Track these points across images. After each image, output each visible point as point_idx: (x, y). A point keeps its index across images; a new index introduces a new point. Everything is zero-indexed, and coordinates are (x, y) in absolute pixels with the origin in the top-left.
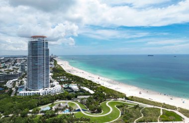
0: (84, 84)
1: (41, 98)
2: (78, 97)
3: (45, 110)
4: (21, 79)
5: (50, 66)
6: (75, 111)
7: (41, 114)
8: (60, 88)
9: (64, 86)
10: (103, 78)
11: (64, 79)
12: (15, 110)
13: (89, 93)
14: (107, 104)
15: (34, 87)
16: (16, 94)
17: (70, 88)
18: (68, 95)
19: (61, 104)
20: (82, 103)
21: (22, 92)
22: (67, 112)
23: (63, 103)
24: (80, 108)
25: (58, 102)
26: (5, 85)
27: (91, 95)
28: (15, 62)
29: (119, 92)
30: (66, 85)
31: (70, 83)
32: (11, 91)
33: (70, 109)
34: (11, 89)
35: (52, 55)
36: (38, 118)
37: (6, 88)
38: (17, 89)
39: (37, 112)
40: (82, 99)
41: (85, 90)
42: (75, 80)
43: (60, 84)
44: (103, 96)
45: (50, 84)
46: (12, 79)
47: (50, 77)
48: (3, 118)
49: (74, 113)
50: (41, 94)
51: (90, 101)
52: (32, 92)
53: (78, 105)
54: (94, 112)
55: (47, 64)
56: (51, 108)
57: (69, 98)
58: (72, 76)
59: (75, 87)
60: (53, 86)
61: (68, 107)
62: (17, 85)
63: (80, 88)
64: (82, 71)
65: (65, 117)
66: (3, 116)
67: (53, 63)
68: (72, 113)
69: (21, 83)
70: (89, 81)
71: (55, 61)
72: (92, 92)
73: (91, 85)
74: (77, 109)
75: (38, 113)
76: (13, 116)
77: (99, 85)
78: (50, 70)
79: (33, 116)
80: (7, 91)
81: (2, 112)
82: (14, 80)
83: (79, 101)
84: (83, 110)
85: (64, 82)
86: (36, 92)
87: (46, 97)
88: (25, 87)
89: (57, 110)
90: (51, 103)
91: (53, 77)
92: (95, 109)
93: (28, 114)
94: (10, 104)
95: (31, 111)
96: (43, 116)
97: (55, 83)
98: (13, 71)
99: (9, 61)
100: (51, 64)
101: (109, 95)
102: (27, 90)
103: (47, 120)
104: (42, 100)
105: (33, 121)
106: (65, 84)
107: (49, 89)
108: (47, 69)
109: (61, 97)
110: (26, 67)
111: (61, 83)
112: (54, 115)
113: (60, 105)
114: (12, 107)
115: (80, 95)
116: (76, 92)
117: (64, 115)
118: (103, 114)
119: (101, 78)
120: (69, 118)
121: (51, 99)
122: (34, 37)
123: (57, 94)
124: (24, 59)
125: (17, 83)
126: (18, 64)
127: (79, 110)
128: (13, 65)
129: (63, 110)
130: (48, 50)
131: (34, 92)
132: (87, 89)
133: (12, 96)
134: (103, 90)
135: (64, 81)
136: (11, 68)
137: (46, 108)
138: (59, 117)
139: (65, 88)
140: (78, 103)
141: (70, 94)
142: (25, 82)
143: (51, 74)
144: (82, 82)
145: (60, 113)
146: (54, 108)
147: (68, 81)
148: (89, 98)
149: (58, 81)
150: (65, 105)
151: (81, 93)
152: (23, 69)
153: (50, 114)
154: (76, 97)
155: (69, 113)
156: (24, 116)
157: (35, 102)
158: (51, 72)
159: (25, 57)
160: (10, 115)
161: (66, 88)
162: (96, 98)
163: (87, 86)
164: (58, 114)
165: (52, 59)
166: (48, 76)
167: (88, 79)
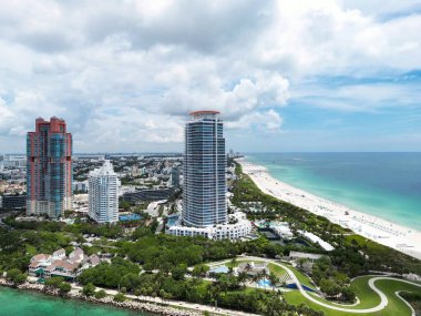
0: (306, 223)
1: (210, 246)
2: (292, 254)
3: (218, 271)
4: (174, 201)
5: (227, 176)
6: (284, 286)
7: (211, 280)
8: (250, 229)
9: (257, 223)
10: (359, 215)
11: (257, 207)
12: (162, 262)
13: (317, 249)
14: (371, 283)
15: (197, 219)
16: (163, 231)
17: (272, 231)
18: (269, 248)
19: (252, 264)
20: (301, 270)
21: (175, 227)
22: (264, 285)
23: (257, 263)
24: (295, 280)
25: (243, 258)
26: (145, 211)
27: (326, 253)
28: (163, 166)
29: (408, 257)
30: (263, 221)
31: (272, 218)
32: (155, 224)
33: (273, 282)
34: (155, 219)
35: (231, 152)
36: (204, 286)
37: (147, 217)
38: (166, 220)
39: (201, 273)
40: (301, 261)
41: (309, 241)
42: (282, 213)
43: (248, 218)
44: (361, 261)
45: (228, 217)
46: (156, 200)
47: (228, 200)
48: (143, 275)
49: (282, 290)
50: (210, 237)
51: (323, 270)
52: (193, 229)
53: (290, 273)
54: (335, 299)
55: (222, 172)
56: (231, 271)
57: (270, 254)
58: (275, 203)
59: (283, 229)
60: (233, 222)
61: (268, 273)
62: (165, 213)
63: (296, 234)
64: (302, 192)
65: (261, 298)
66: (143, 271)
67: (232, 169)
68: (276, 290)
69: (173, 210)
70: (319, 217)
71: (238, 165)
72: (327, 247)
73: (325, 227)
74: (288, 282)
75: (204, 276)
76: (158, 275)
77: (348, 230)
78: (227, 185)
79: (194, 281)
80: (148, 223)
81: (142, 263)
82: (161, 202)
83: (294, 265)
84: (305, 288)
85: (258, 216)
86: (200, 230)
87: (220, 244)
88: (180, 218)
89: (242, 277)
90: (229, 258)
91: (234, 201)
92: (337, 291)
93: (186, 276)
94: (153, 249)
95: (191, 269)
96: (215, 284)
97: (239, 215)
98: (158, 183)
99: (151, 163)
100: (229, 173)
101: (378, 261)
102: (182, 224)
103: (223, 294)
104: (212, 249)
105: (195, 291)
106: (259, 219)
107: (226, 228)
108: (222, 182)
109: (251, 249)
110: (181, 176)
111: (250, 216)
112: (236, 288)
113: (248, 267)
114: (157, 255)
115: (297, 250)
116: (286, 241)
117: (258, 290)
118: (358, 307)
119: (352, 213)
120: (270, 300)
121: (231, 250)
122: (197, 114)
123: (244, 240)
124: (178, 161)
125: (165, 208)
126: (168, 169)
127: (294, 286)
128: (159, 173)
129: (256, 278)
130: (222, 142)
131: (197, 230)
132: (314, 238)
133: (157, 233)
134: (361, 244)
135: (258, 214)
136: (155, 179)
137: (220, 267)
138: (247, 293)
139: (259, 230)
140: (292, 269)
141: (273, 243)
142: (180, 208)
143: (228, 194)
144: (300, 219)
145: (250, 284)
146: (236, 270)
147: (269, 213)
148: (321, 260)
149: (244, 212)
150: (260, 268)
151: (299, 245)
152: (176, 181)
153: (229, 283)
154: (287, 253)
155: (269, 288)
156: (178, 277)
157: (198, 252)
158: (229, 190)
159: (180, 155)
160: (155, 271)
161: (263, 230)
162: (338, 264)
163: (314, 231)
164: (245, 287)
165: (231, 162)
166: (222, 198)
167: (318, 214)
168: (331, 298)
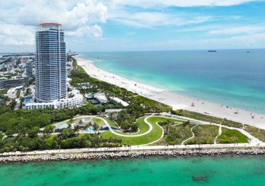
0: (115, 92)
1: (56, 113)
2: (107, 111)
3: (61, 128)
4: (28, 86)
5: (67, 68)
6: (102, 129)
7: (57, 133)
8: (82, 100)
9: (87, 96)
10: (141, 85)
11: (87, 86)
12: (21, 128)
13: (120, 106)
14: (145, 120)
15: (46, 97)
16: (20, 107)
17: (95, 99)
18: (93, 109)
19: (83, 120)
20: (111, 119)
21: (29, 104)
22: (90, 131)
23: (85, 119)
24: (107, 125)
25: (78, 117)
26: (5, 95)
27: (124, 107)
28: (19, 62)
29: (163, 105)
30: (90, 94)
31: (95, 91)
32: (14, 104)
33: (95, 128)
34: (14, 100)
35: (70, 51)
36: (51, 138)
37: (7, 99)
38: (22, 100)
39: (50, 130)
40: (111, 114)
41: (116, 102)
42: (102, 88)
43: (81, 93)
44: (141, 110)
45: (67, 93)
46: (15, 87)
47: (67, 83)
48: (5, 139)
49: (100, 132)
50: (56, 107)
51: (122, 117)
52: (43, 104)
53: (105, 121)
54: (128, 131)
55: (63, 65)
56: (70, 126)
57: (94, 112)
58: (98, 82)
59: (101, 97)
60: (71, 96)
61: (93, 124)
62: (22, 95)
63: (109, 99)
64: (112, 75)
65: (88, 138)
66: (6, 136)
67: (71, 63)
68: (97, 132)
69: (28, 92)
70: (122, 89)
71: (75, 60)
72: (125, 104)
73: (124, 94)
74: (104, 127)
75: (52, 132)
76: (18, 137)
77: (136, 94)
78: (67, 74)
79: (45, 136)
80: (8, 103)
81: (4, 131)
82: (18, 87)
83: (108, 117)
84: (113, 128)
85: (87, 91)
86: (48, 104)
87: (62, 111)
88: (34, 97)
89: (77, 128)
90: (69, 118)
91: (72, 83)
92: (129, 127)
93: (39, 134)
94: (13, 120)
95: (42, 129)
96: (59, 136)
97: (75, 91)
98: (16, 75)
99: (9, 60)
100: (69, 65)
101: (149, 108)
102: (35, 101)
103: (64, 141)
104: (57, 115)
105: (45, 142)
106: (88, 93)
107: (66, 100)
108: (63, 71)
109: (82, 111)
110: (33, 69)
111: (82, 92)
112: (73, 135)
113: (81, 122)
114: (17, 124)
115: (109, 108)
116: (103, 104)
117: (86, 135)
118: (139, 133)
119: (138, 85)
120: (93, 138)
121: (69, 113)
122: (44, 25)
123: (78, 106)
124: (31, 58)
125: (22, 92)
126: (23, 64)
127: (107, 128)
128: (16, 67)
129: (85, 128)
130: (63, 44)
131: (46, 104)
132: (118, 100)
133: (16, 109)
134: (141, 101)
135: (87, 90)
136: (13, 71)
137: (63, 125)
138: (80, 137)
139: (88, 99)
140: (106, 119)
141: (96, 106)
142: (33, 91)
143: (68, 79)
144: (112, 91)
145: (81, 132)
146: (73, 125)
147: (93, 88)
148: (122, 112)
149: (78, 89)
150: (88, 122)
151: (110, 105)
152: (29, 73)
153: (68, 134)
154: (103, 111)
155: (93, 132)
156: (33, 136)
157: (48, 117)
158: (68, 77)
159: (32, 54)
160: (15, 135)
161: (90, 99)
162: (130, 112)
163: (119, 96)
164: (78, 134)
165: (69, 58)
166: (64, 82)
167: (121, 87)
168: (126, 131)
